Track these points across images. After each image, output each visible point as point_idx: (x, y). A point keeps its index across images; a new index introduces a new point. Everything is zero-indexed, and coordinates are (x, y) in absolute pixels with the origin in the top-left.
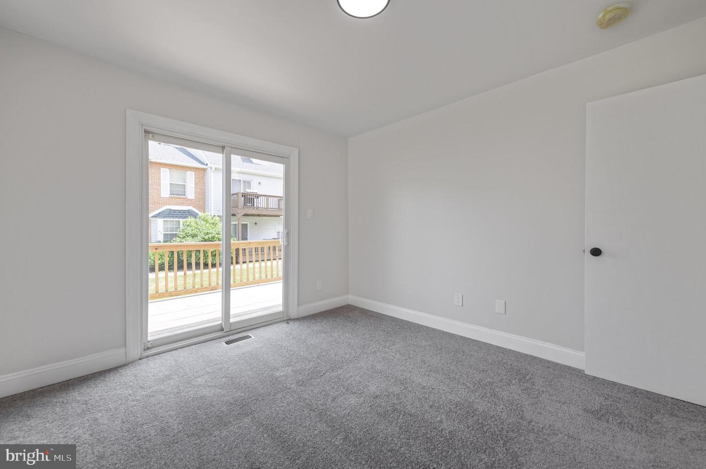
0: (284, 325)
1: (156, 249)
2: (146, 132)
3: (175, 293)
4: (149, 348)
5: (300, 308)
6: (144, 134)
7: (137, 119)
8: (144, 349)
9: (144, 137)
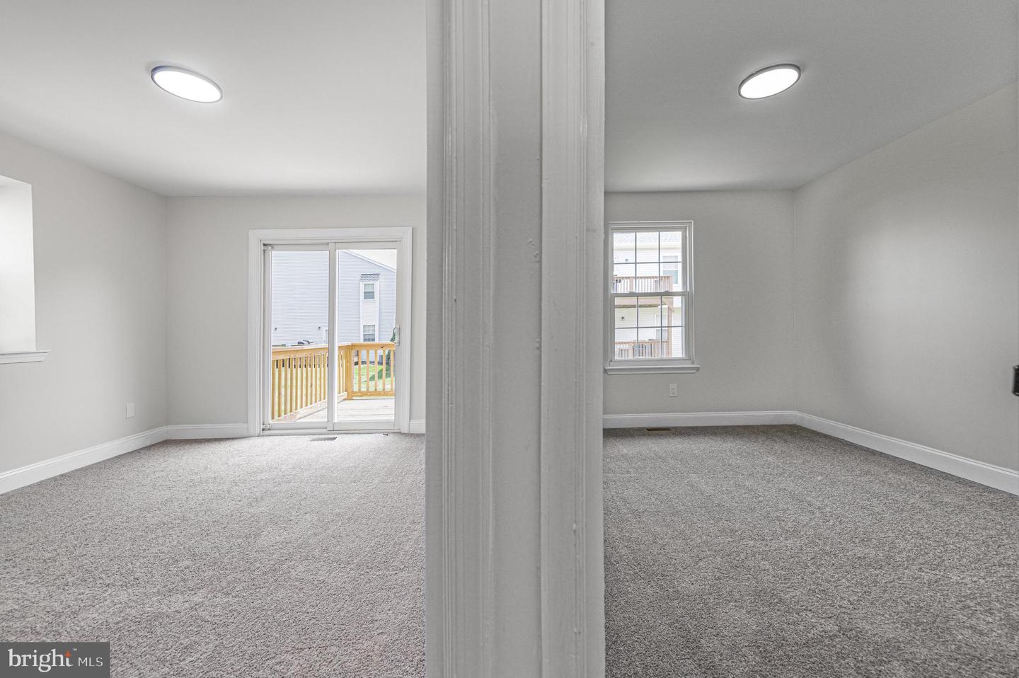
0: (382, 435)
2: (265, 245)
4: (269, 429)
5: (412, 422)
6: (263, 248)
7: (256, 237)
8: (263, 430)
9: (264, 251)
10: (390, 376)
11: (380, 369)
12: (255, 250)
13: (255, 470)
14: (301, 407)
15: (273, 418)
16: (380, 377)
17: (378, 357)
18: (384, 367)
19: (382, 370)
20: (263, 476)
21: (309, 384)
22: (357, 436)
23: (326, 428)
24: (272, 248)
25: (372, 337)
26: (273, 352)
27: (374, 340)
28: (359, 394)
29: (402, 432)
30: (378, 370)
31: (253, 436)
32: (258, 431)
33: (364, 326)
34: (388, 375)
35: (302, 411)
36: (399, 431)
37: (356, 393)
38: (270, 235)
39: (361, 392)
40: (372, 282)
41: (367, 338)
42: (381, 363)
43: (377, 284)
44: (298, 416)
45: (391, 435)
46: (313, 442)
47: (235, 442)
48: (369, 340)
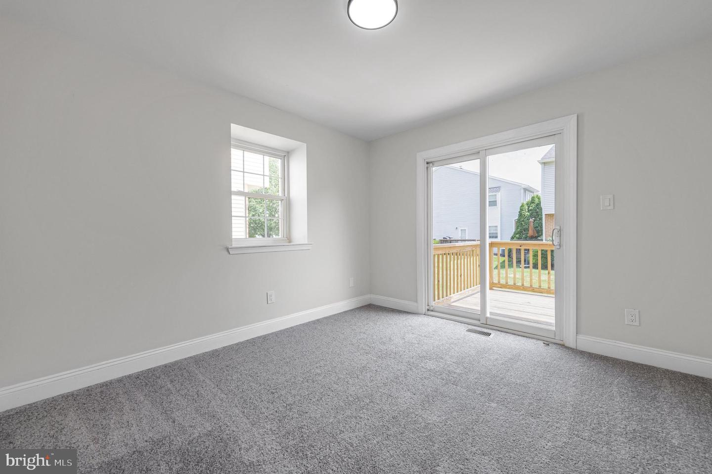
0: (541, 343)
1: (520, 246)
2: (427, 163)
3: (537, 290)
4: (432, 311)
5: (580, 337)
6: (426, 165)
7: (422, 157)
8: (428, 310)
9: (427, 167)
10: (512, 267)
11: (503, 260)
12: (421, 167)
13: (425, 354)
14: (454, 293)
15: (434, 301)
16: (503, 266)
17: (501, 251)
18: (506, 258)
19: (504, 261)
20: (431, 365)
21: (459, 274)
22: (512, 337)
23: (479, 321)
24: (433, 164)
25: (495, 235)
26: (434, 248)
27: (496, 237)
28: (499, 286)
29: (567, 345)
30: (501, 261)
31: (421, 314)
32: (424, 310)
33: (490, 227)
34: (511, 266)
35: (455, 296)
36: (561, 343)
37: (496, 284)
38: (431, 154)
39: (501, 284)
40: (493, 194)
41: (491, 235)
42: (503, 255)
43: (499, 195)
44: (452, 300)
45: (555, 346)
46: (469, 333)
47: (410, 316)
48: (493, 237)
